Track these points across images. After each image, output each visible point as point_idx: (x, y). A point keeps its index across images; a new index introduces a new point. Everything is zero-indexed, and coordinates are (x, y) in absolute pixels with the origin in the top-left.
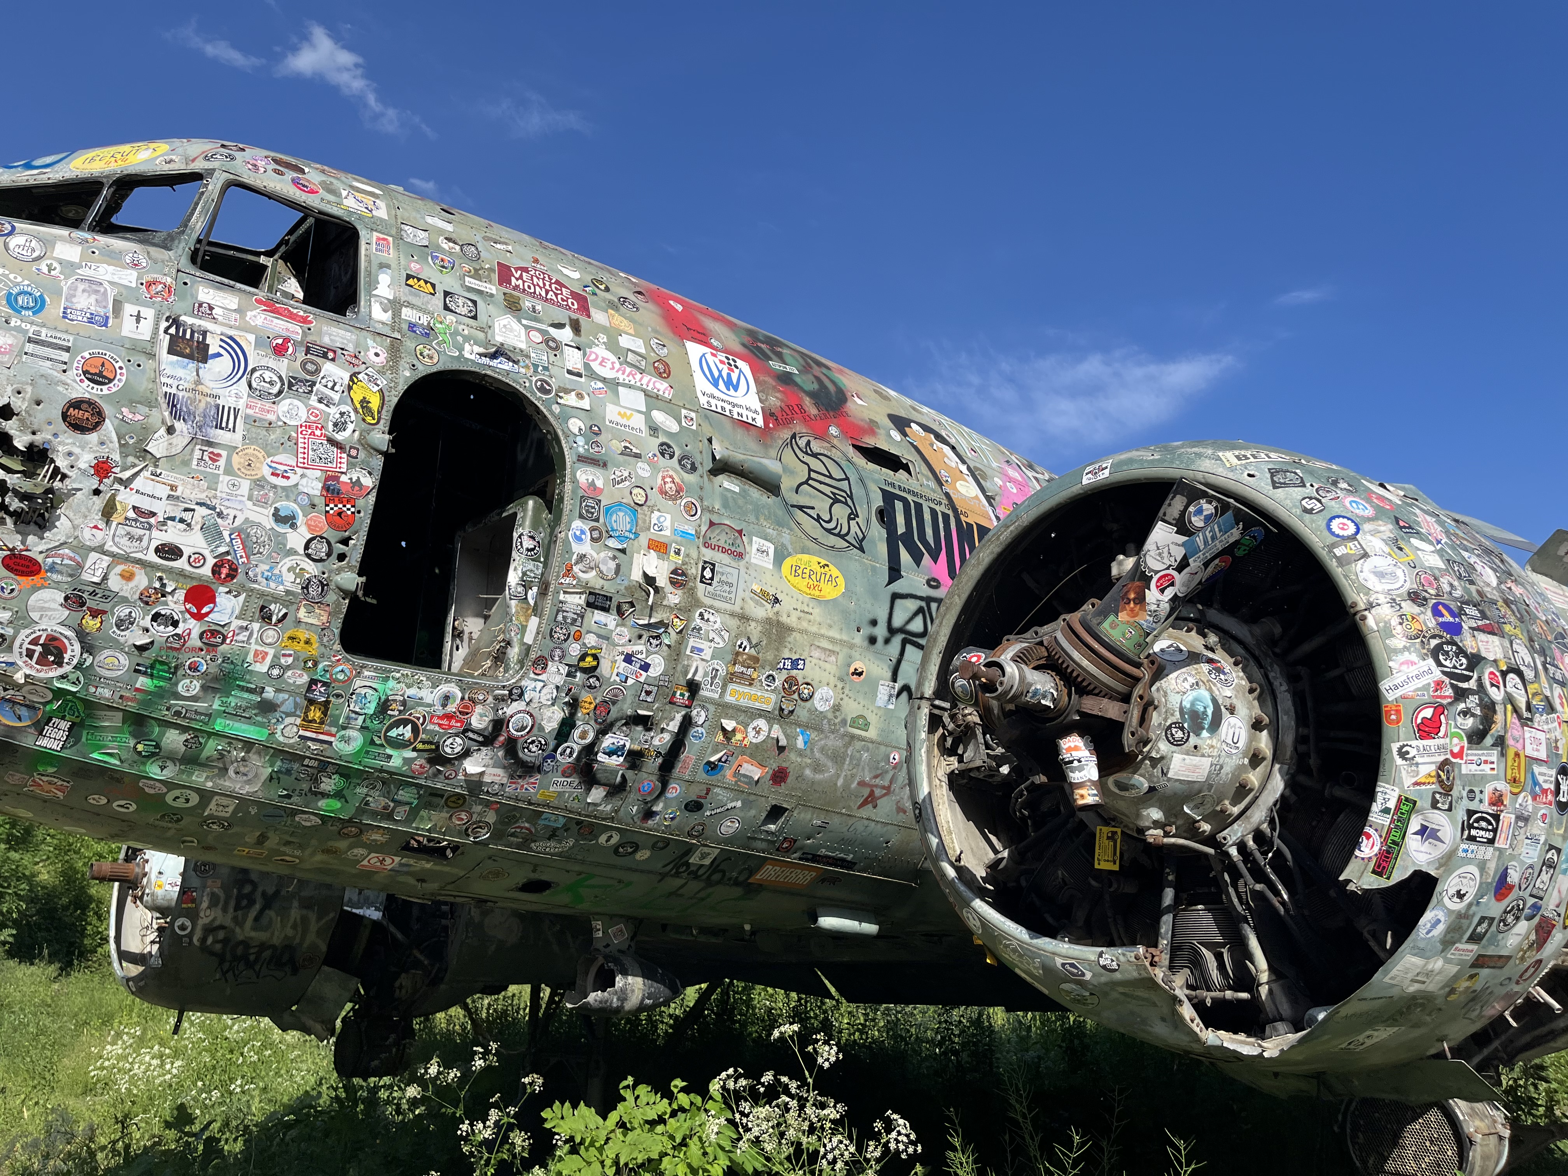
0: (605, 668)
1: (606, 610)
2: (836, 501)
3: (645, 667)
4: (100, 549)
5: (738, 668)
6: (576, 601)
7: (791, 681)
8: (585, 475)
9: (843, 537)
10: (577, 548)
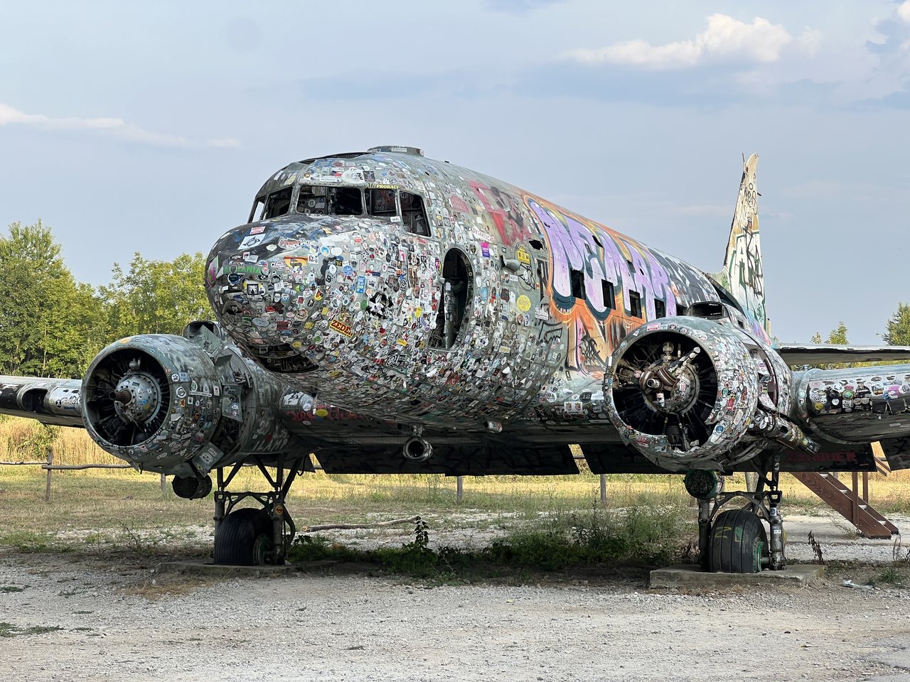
0: (475, 346)
1: (479, 325)
2: (528, 270)
3: (484, 343)
4: (395, 324)
5: (504, 340)
6: (473, 323)
7: (515, 343)
8: (478, 280)
9: (530, 285)
10: (476, 306)
